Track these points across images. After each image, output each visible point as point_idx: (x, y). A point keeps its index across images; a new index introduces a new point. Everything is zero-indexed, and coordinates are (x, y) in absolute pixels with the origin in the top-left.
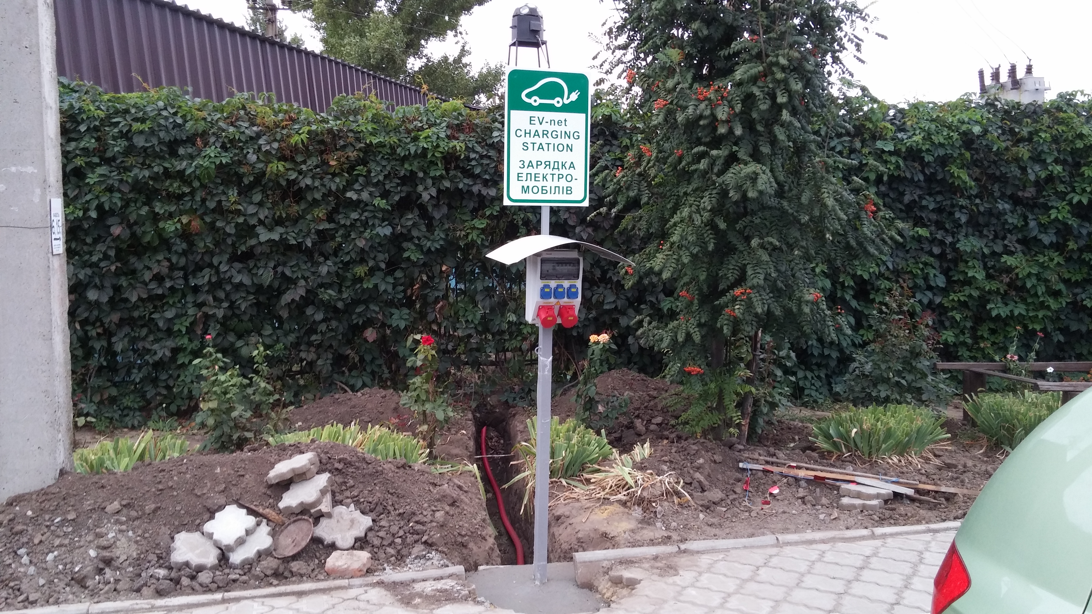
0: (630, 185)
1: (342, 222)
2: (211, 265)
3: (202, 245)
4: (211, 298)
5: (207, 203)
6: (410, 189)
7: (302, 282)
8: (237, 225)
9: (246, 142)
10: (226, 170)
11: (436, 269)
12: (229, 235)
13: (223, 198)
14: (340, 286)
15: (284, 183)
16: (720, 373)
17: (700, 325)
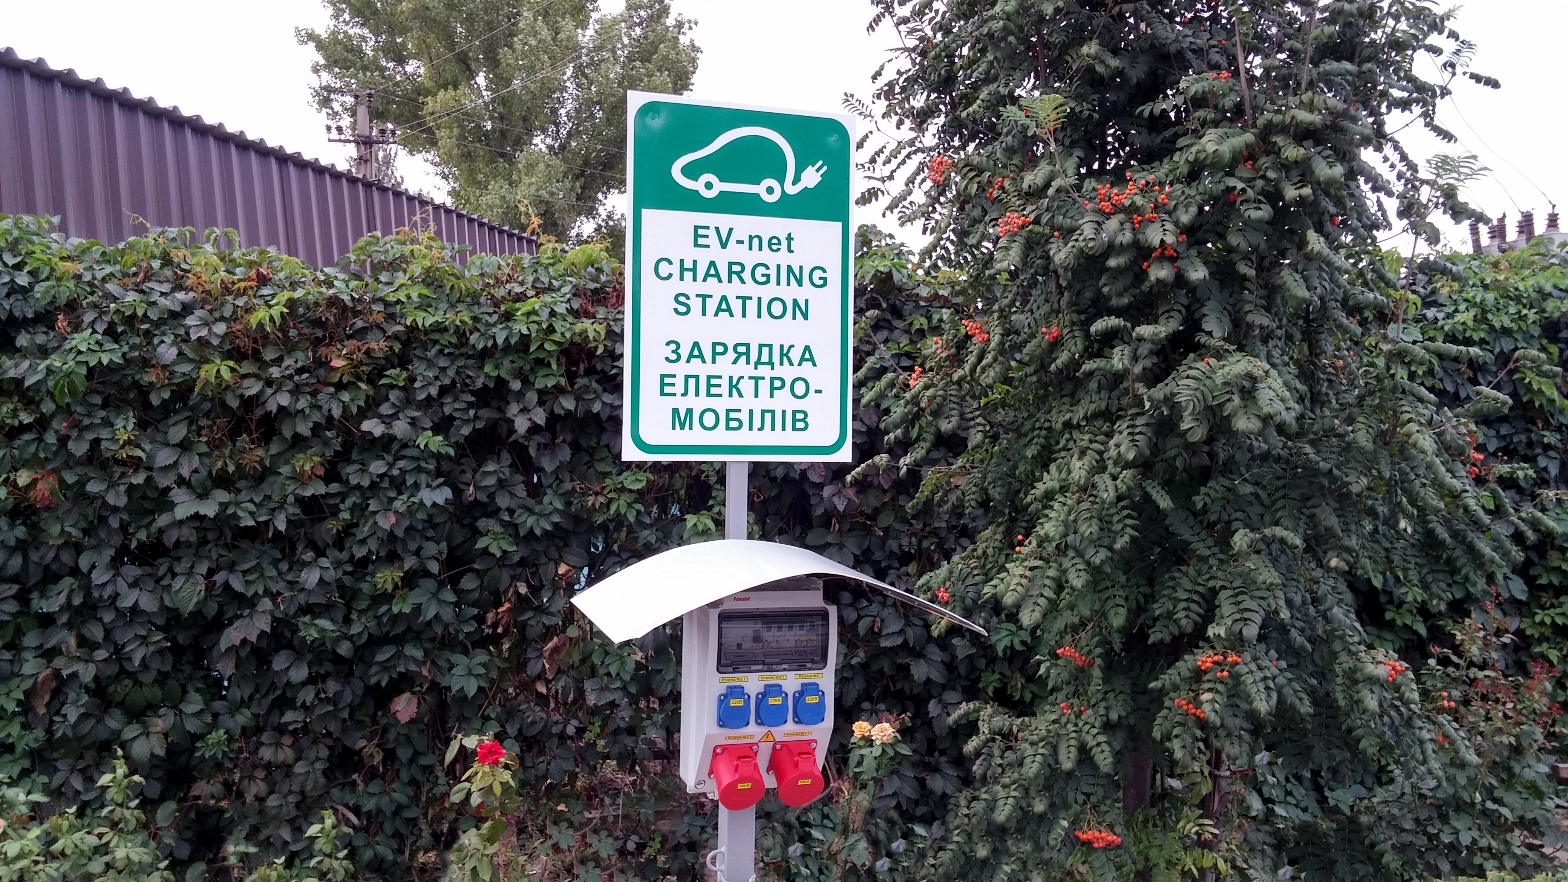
0: (940, 406)
1: (354, 480)
2: (75, 571)
3: (56, 530)
4: (72, 641)
5: (71, 445)
6: (495, 415)
7: (266, 604)
8: (131, 488)
9: (161, 322)
10: (116, 378)
11: (547, 572)
12: (115, 509)
13: (104, 434)
14: (349, 609)
15: (234, 404)
16: (1146, 822)
17: (1108, 727)
